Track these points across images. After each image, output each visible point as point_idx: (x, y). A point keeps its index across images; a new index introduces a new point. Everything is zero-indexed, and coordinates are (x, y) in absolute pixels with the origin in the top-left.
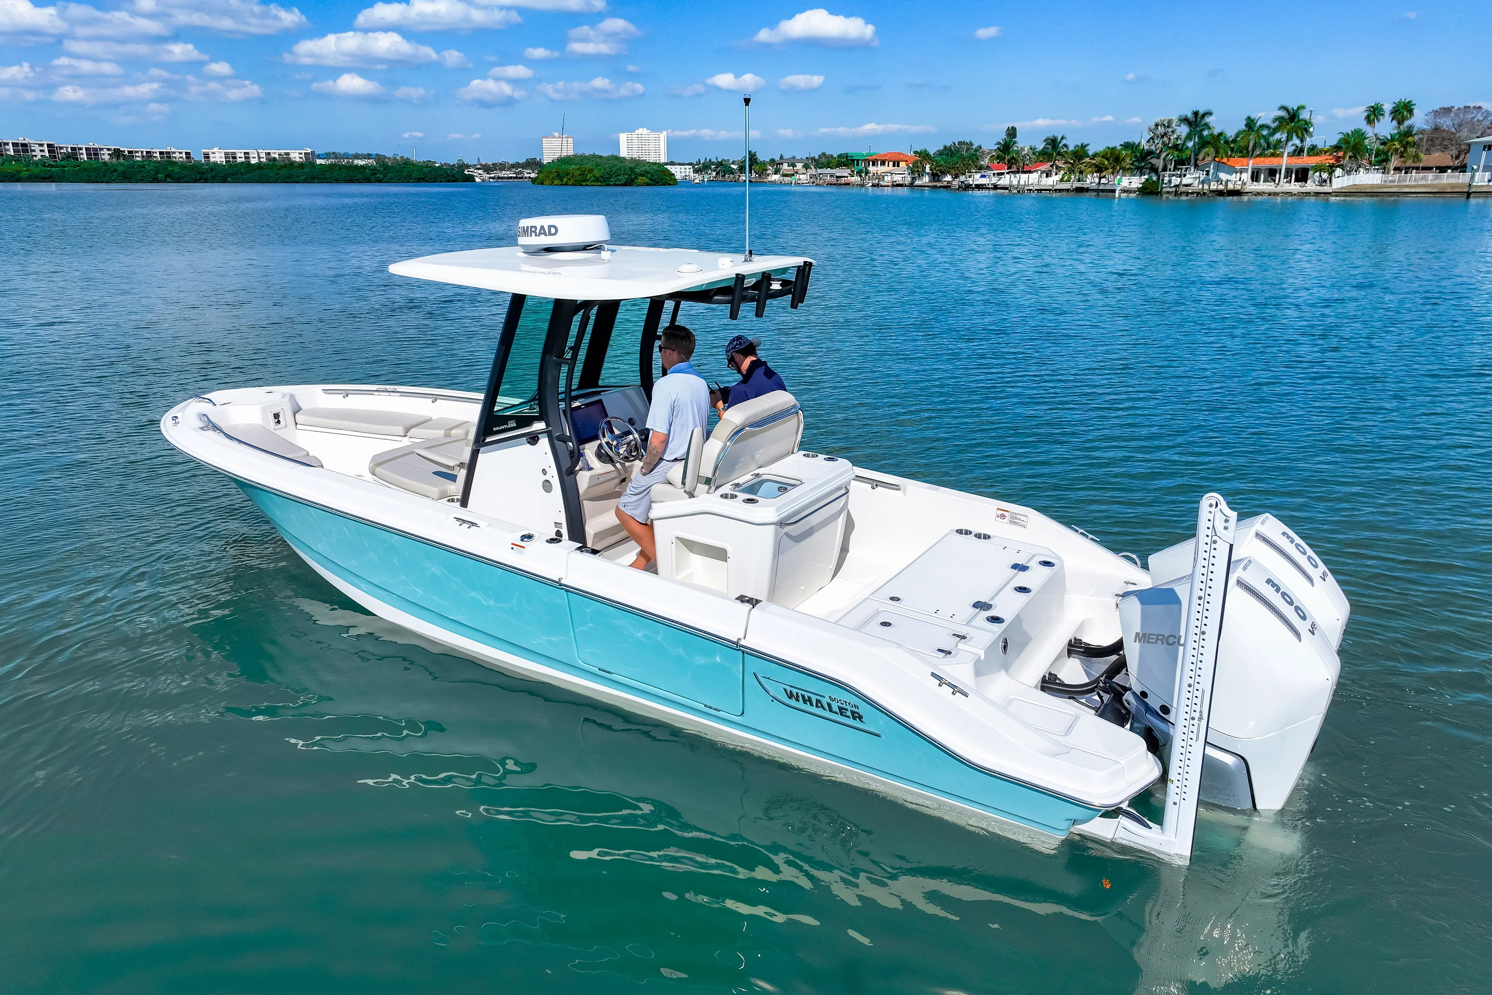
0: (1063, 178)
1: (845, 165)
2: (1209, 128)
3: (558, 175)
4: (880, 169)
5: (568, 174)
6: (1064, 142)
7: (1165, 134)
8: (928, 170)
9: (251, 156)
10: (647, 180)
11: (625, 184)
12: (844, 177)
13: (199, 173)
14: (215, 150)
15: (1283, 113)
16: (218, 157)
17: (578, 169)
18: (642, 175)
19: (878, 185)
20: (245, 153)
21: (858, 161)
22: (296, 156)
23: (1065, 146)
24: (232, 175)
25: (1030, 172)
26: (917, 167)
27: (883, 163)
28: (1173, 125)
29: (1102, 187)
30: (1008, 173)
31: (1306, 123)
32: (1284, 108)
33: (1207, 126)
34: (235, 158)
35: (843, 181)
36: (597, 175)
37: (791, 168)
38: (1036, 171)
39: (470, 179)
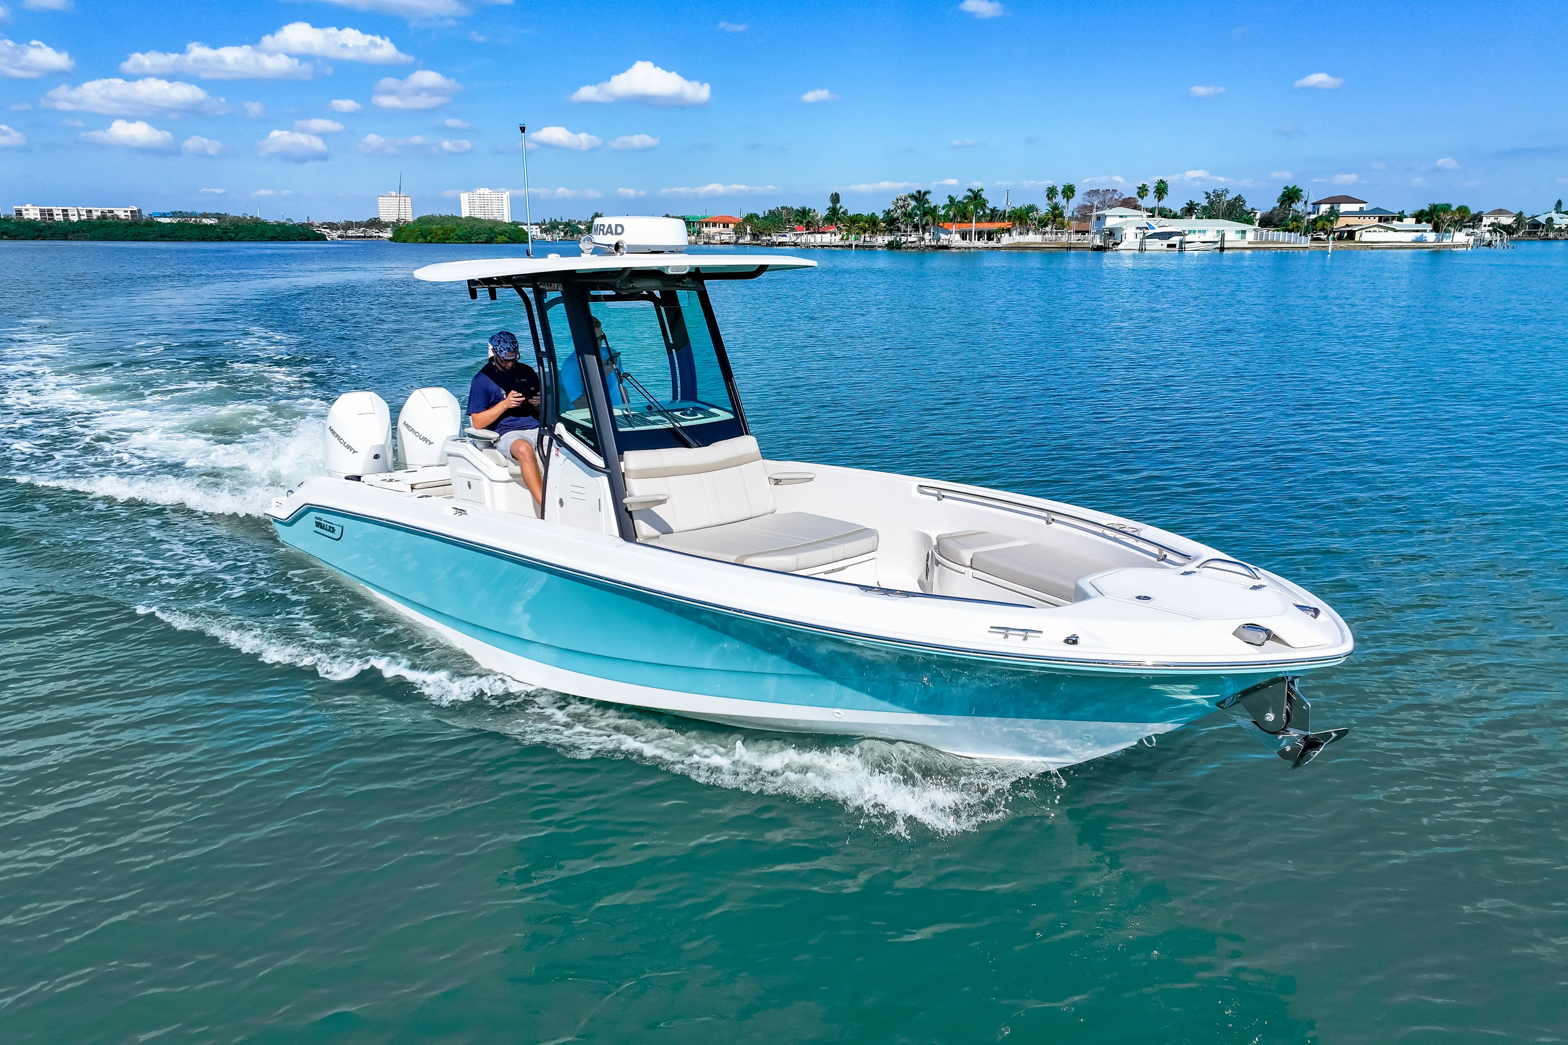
0: (841, 237)
2: (928, 203)
3: (420, 233)
4: (712, 230)
5: (431, 233)
7: (904, 206)
8: (748, 231)
9: (70, 213)
10: (506, 239)
11: (486, 242)
13: (21, 230)
14: (28, 206)
15: (970, 194)
16: (32, 213)
17: (441, 229)
18: (501, 234)
20: (63, 210)
21: (693, 222)
22: (121, 213)
24: (60, 232)
25: (824, 233)
26: (741, 228)
27: (714, 225)
28: (907, 200)
29: (865, 244)
30: (807, 233)
31: (984, 200)
32: (970, 190)
33: (927, 201)
34: (52, 215)
36: (460, 234)
38: (827, 232)
39: (322, 238)
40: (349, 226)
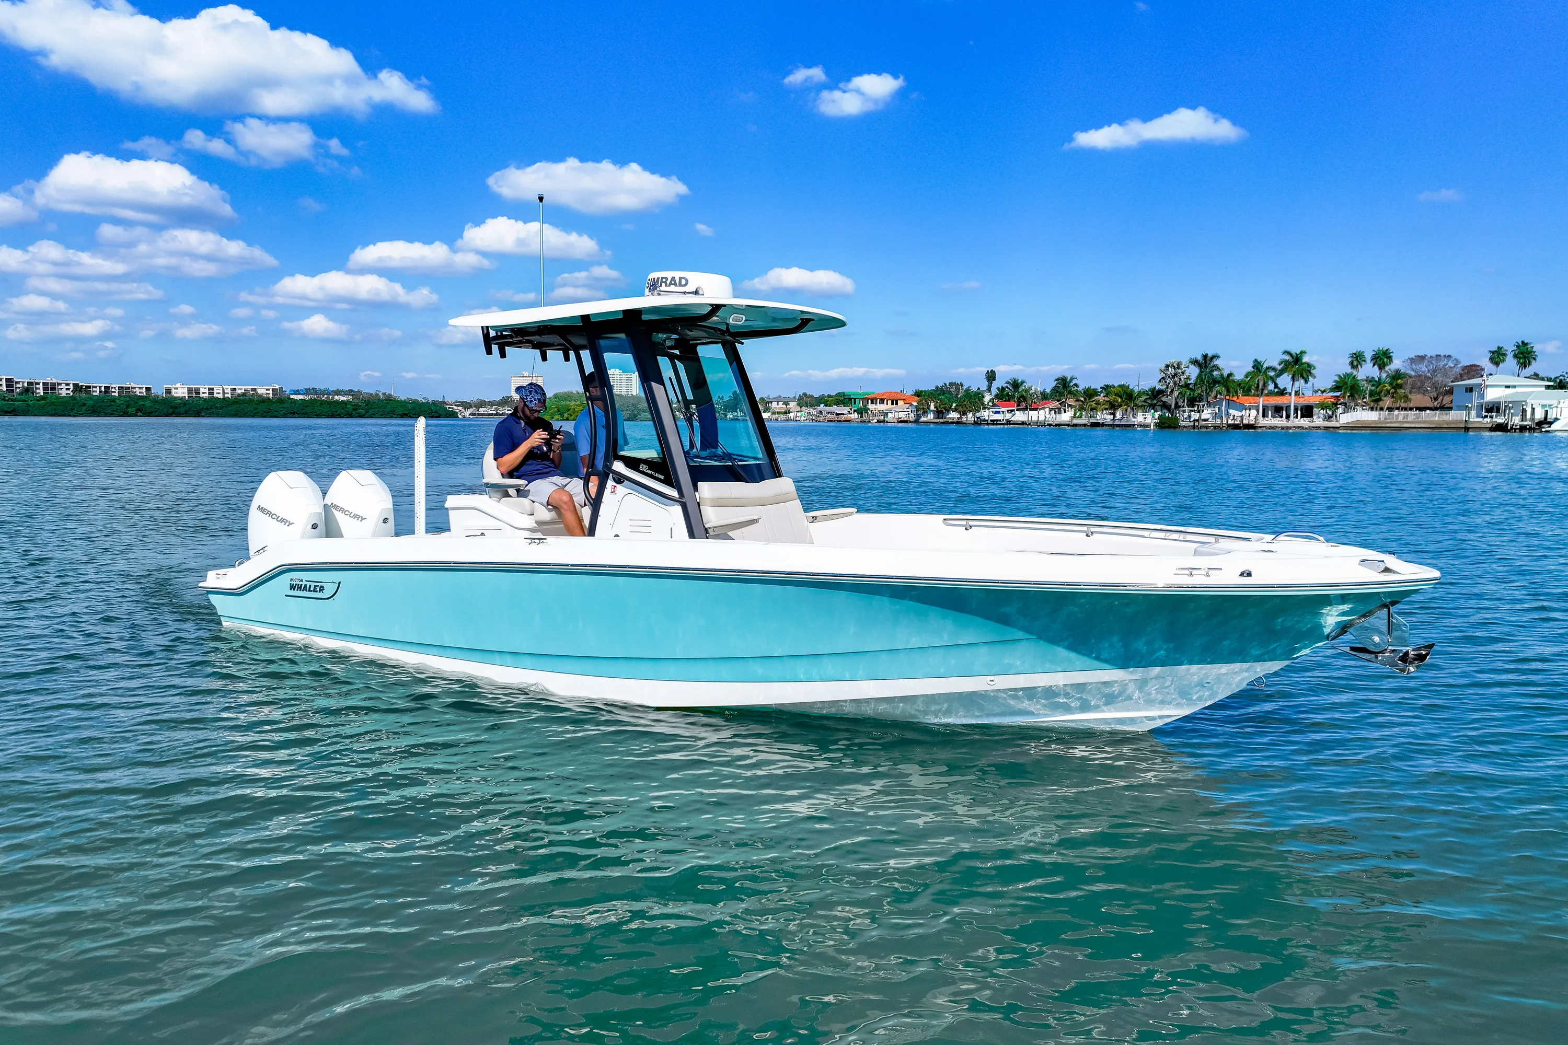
0: (1075, 414)
1: (843, 403)
2: (1218, 369)
3: (558, 410)
4: (880, 407)
5: (569, 410)
6: (1074, 382)
7: (1176, 375)
8: (932, 408)
9: (216, 391)
12: (843, 414)
13: (172, 407)
14: (178, 385)
15: (1287, 357)
16: (180, 391)
19: (883, 421)
20: (209, 389)
21: (855, 399)
22: (262, 391)
23: (1076, 385)
24: (207, 409)
25: (1039, 409)
26: (923, 404)
27: (882, 402)
28: (1182, 367)
29: (1116, 422)
30: (1017, 410)
31: (1309, 365)
32: (1287, 353)
34: (199, 393)
35: (843, 418)
37: (785, 406)
38: (1044, 408)
39: (453, 415)
40: (481, 404)
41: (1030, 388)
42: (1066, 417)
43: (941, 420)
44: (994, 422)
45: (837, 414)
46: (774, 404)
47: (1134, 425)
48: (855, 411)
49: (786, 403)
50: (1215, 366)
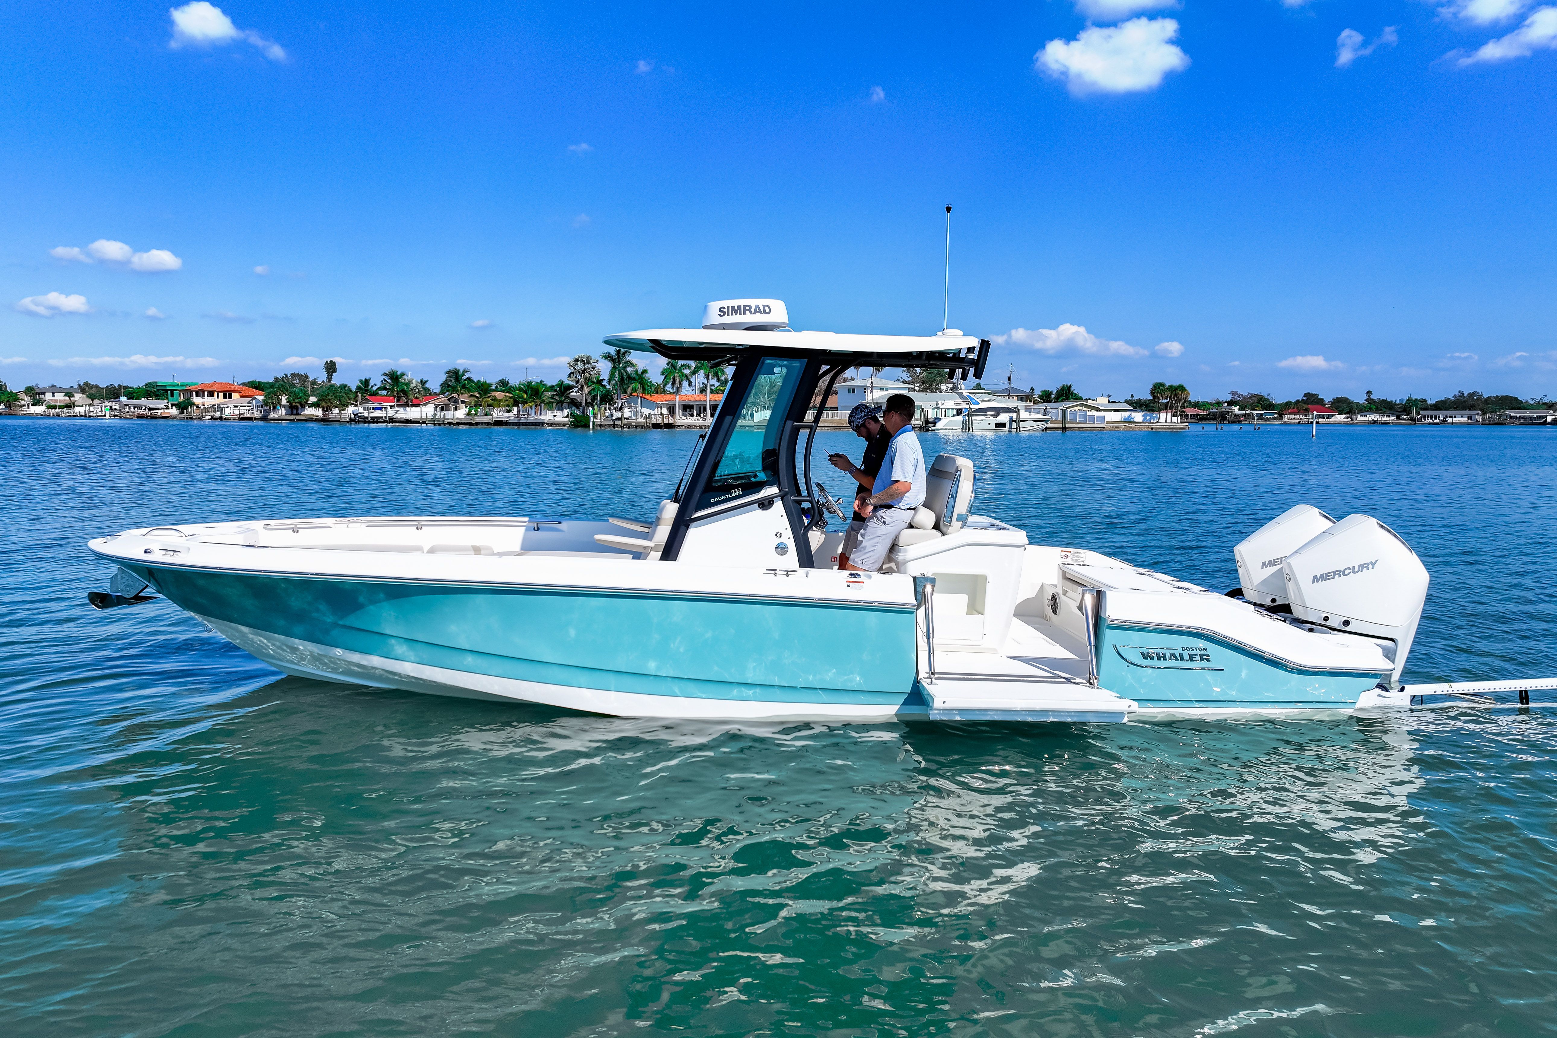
0: (470, 412)
1: (157, 396)
2: (632, 365)
4: (208, 401)
6: (467, 375)
7: (586, 370)
8: (284, 400)
12: (159, 409)
19: (221, 418)
21: (172, 391)
23: (469, 379)
25: (421, 405)
26: (270, 398)
27: (211, 394)
28: (592, 361)
29: (521, 421)
30: (399, 406)
35: (157, 413)
37: (67, 398)
38: (428, 404)
41: (410, 382)
42: (461, 414)
43: (298, 417)
44: (375, 420)
45: (150, 409)
46: (48, 396)
47: (543, 424)
48: (173, 405)
49: (69, 394)
50: (628, 361)
